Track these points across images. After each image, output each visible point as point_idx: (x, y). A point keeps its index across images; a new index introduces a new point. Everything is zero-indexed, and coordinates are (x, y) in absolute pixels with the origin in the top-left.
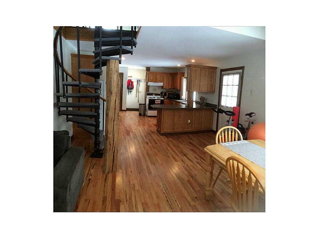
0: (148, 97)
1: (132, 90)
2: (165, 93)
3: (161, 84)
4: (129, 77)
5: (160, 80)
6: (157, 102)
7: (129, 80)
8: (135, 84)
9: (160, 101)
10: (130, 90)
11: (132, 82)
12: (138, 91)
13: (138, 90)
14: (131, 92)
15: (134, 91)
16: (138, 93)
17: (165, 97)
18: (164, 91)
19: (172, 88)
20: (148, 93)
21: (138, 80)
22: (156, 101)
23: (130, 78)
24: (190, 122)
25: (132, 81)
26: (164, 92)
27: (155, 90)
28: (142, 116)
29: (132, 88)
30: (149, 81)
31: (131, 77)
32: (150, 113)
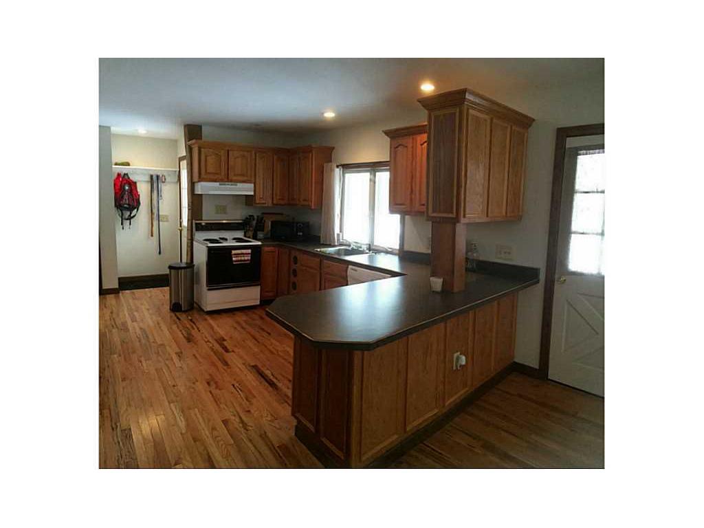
0: (200, 236)
1: (134, 212)
2: (260, 221)
3: (246, 189)
4: (116, 164)
5: (242, 175)
6: (237, 255)
7: (119, 175)
8: (143, 189)
9: (249, 251)
10: (127, 214)
11: (133, 185)
12: (155, 216)
13: (155, 211)
14: (130, 218)
15: (142, 214)
16: (155, 223)
17: (260, 235)
18: (256, 213)
19: (282, 202)
20: (198, 224)
21: (152, 176)
22: (233, 252)
23: (123, 170)
24: (463, 360)
25: (133, 178)
26: (256, 217)
27: (222, 209)
28: (185, 312)
29: (135, 204)
30: (203, 175)
31: (128, 164)
32: (214, 299)
